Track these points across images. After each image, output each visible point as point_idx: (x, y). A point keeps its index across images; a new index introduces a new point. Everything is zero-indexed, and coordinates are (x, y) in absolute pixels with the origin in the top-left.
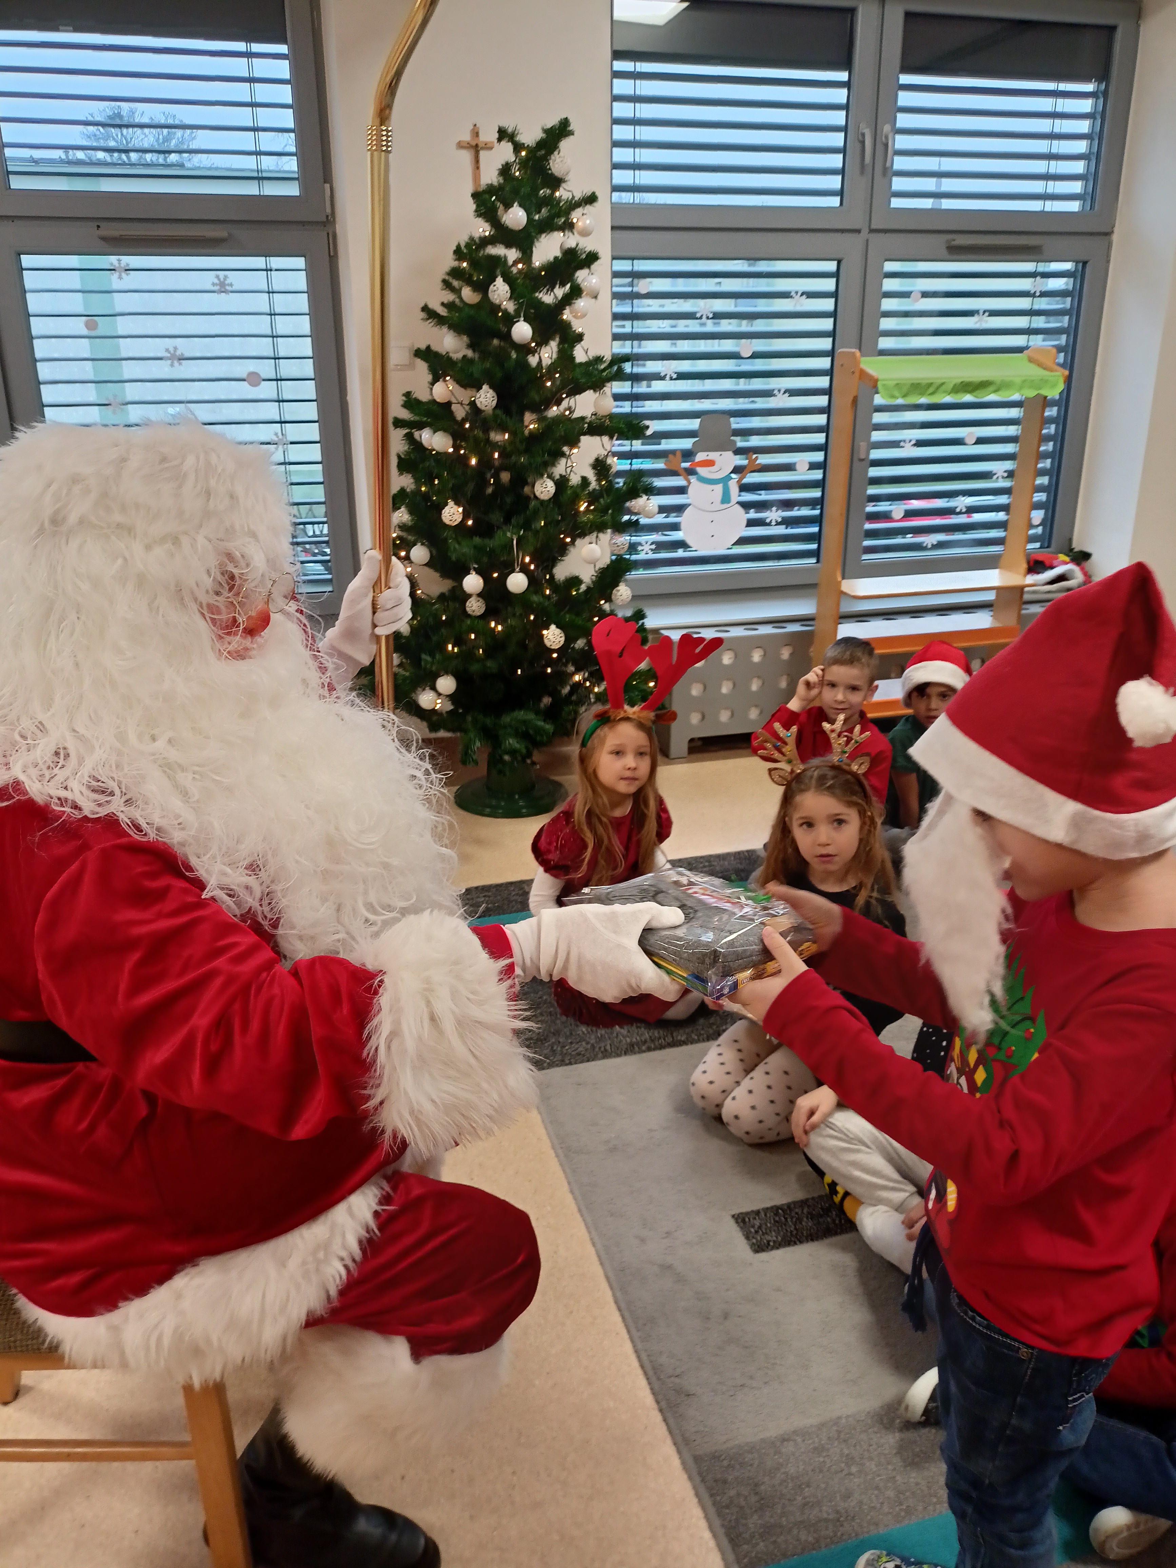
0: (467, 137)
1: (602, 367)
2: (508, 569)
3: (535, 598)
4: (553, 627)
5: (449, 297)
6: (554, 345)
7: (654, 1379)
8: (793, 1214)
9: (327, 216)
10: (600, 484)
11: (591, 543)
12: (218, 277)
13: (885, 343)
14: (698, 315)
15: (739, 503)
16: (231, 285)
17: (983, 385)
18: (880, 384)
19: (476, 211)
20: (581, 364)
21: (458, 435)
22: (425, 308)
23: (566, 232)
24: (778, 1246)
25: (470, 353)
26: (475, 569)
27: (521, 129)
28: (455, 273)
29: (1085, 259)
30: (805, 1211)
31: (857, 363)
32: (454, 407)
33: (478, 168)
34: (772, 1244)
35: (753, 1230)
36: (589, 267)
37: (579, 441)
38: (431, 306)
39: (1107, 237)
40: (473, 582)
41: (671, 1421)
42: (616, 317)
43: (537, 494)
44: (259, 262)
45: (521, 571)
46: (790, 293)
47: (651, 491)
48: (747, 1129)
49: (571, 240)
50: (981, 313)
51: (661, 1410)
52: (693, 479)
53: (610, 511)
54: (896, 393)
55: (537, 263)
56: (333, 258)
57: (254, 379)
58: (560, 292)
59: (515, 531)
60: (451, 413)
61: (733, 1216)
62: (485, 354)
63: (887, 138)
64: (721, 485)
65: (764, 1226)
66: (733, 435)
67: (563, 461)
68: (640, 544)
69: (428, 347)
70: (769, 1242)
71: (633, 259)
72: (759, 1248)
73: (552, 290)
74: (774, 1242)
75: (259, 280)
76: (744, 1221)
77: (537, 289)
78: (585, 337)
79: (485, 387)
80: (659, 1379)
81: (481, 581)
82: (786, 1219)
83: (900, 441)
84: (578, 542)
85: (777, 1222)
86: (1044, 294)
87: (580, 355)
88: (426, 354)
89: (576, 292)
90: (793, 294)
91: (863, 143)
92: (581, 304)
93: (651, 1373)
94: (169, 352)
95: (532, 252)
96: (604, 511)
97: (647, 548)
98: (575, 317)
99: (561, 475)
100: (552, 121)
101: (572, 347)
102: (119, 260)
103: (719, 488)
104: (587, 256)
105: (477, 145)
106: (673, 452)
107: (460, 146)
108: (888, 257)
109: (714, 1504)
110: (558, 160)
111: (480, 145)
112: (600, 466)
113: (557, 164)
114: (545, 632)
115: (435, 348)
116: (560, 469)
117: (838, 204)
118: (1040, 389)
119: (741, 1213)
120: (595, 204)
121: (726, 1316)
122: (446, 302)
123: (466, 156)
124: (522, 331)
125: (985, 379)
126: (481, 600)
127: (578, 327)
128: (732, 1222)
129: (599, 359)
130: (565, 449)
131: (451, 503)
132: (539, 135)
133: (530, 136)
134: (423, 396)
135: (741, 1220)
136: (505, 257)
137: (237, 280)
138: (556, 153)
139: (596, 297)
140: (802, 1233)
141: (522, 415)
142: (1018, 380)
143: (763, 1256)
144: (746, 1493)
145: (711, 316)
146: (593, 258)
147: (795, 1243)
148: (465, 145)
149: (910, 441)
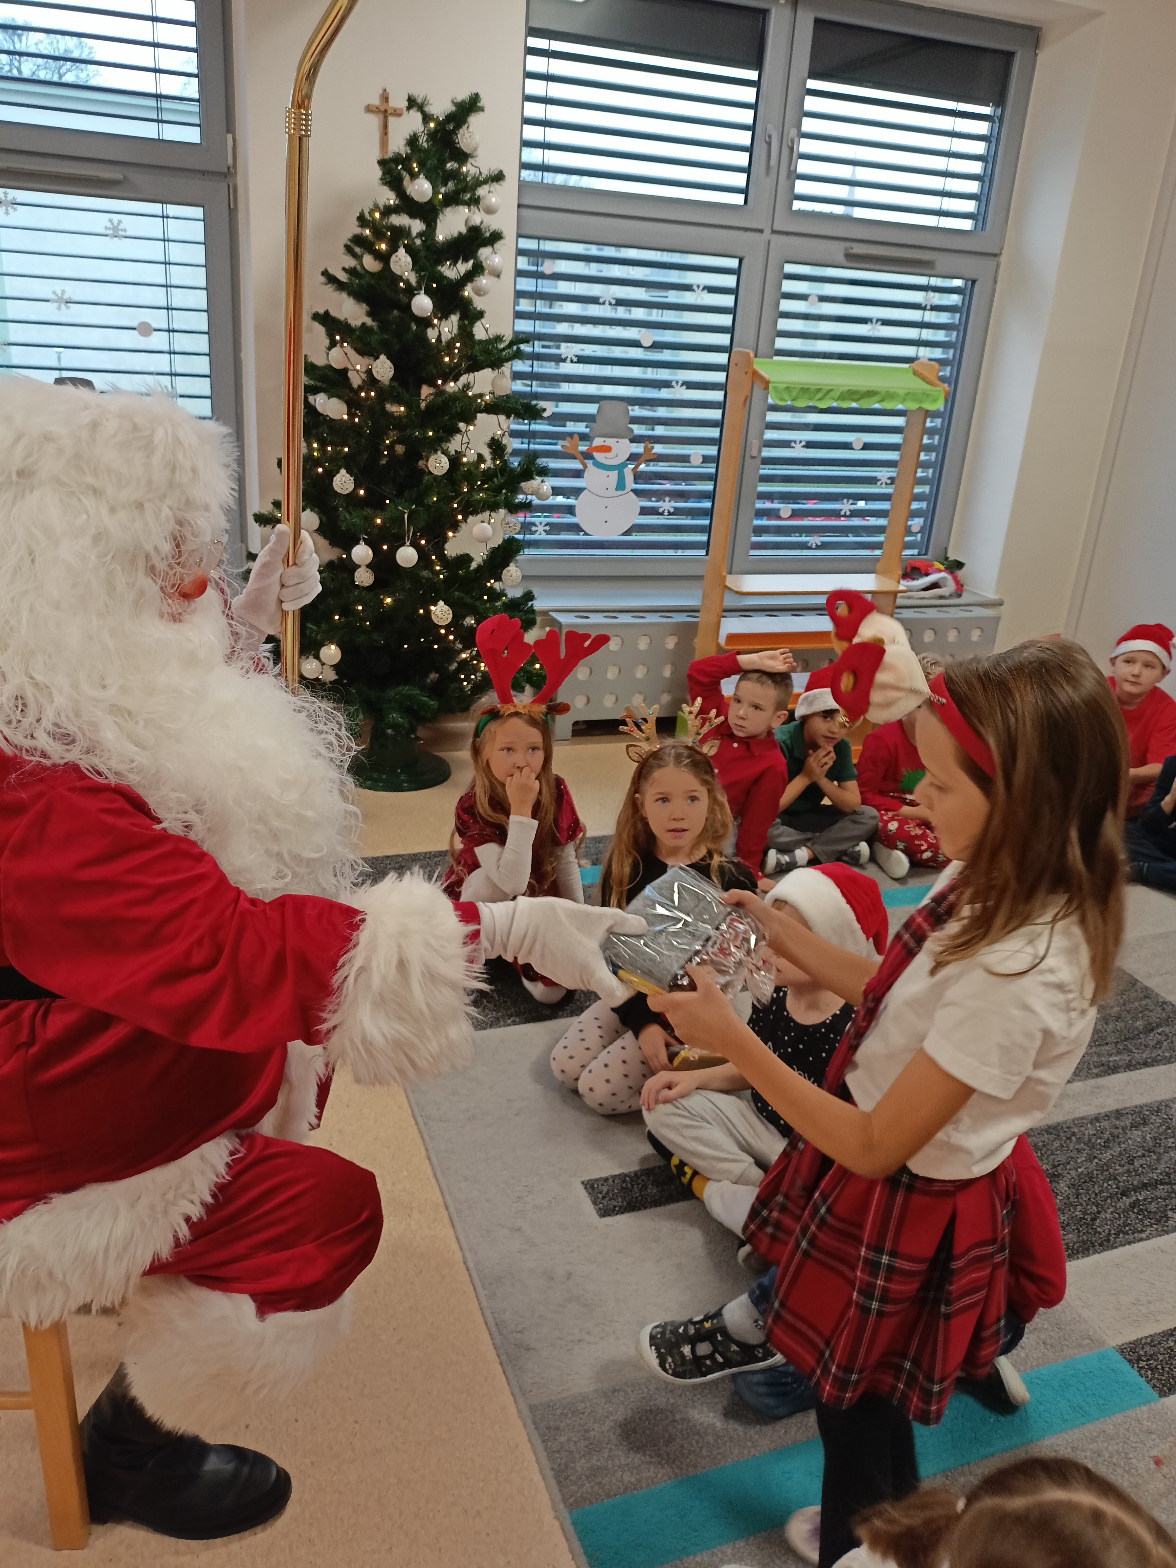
0: (376, 101)
1: (502, 346)
2: (398, 542)
3: (425, 573)
4: (441, 603)
5: (351, 262)
6: (454, 318)
7: (496, 1335)
8: (640, 1181)
9: (229, 168)
10: (494, 463)
11: (483, 522)
12: (111, 221)
13: (781, 343)
14: (601, 301)
15: (633, 490)
16: (125, 230)
17: (870, 394)
18: (770, 385)
19: (381, 179)
20: (481, 341)
21: (353, 404)
22: (325, 273)
23: (472, 207)
24: (623, 1210)
25: (369, 321)
26: (364, 540)
27: (431, 99)
28: (358, 240)
29: (974, 277)
30: (651, 1179)
31: (750, 363)
32: (350, 374)
33: (386, 134)
34: (617, 1209)
35: (600, 1196)
36: (492, 245)
37: (475, 418)
38: (331, 271)
39: (996, 259)
40: (362, 553)
41: (510, 1373)
42: (520, 294)
43: (431, 469)
44: (156, 208)
45: (411, 545)
46: (692, 286)
47: (544, 472)
48: (600, 1102)
49: (478, 218)
50: (874, 321)
51: (501, 1364)
52: (589, 463)
53: (504, 491)
54: (786, 396)
55: (440, 237)
56: (233, 211)
57: (145, 329)
58: (463, 267)
59: (407, 504)
60: (347, 379)
61: (583, 1183)
62: (384, 325)
63: (792, 142)
64: (616, 472)
65: (611, 1193)
66: (630, 423)
67: (458, 437)
68: (534, 524)
69: (327, 313)
70: (615, 1207)
71: (539, 238)
72: (604, 1213)
73: (455, 265)
74: (620, 1207)
75: (154, 227)
76: (592, 1187)
77: (441, 262)
78: (486, 315)
79: (383, 357)
80: (500, 1334)
81: (371, 552)
82: (633, 1186)
83: (791, 441)
84: (471, 519)
85: (624, 1188)
86: (935, 308)
87: (479, 332)
88: (325, 319)
89: (478, 269)
90: (695, 287)
91: (769, 144)
92: (483, 281)
93: (494, 1329)
94: (57, 295)
95: (436, 224)
96: (498, 491)
97: (541, 529)
98: (477, 294)
99: (456, 451)
100: (463, 95)
101: (472, 324)
102: (6, 194)
103: (614, 474)
104: (491, 235)
105: (386, 111)
106: (571, 435)
107: (369, 109)
108: (789, 259)
109: (546, 1449)
110: (467, 135)
111: (389, 111)
112: (496, 446)
113: (465, 138)
114: (432, 608)
115: (333, 313)
116: (455, 444)
117: (742, 203)
118: (921, 402)
119: (591, 1180)
120: (501, 182)
121: (569, 1276)
122: (347, 267)
123: (374, 121)
124: (422, 303)
125: (870, 389)
126: (370, 571)
127: (479, 303)
128: (581, 1188)
129: (499, 339)
130: (462, 425)
131: (343, 471)
132: (450, 108)
133: (440, 108)
134: (319, 361)
135: (590, 1186)
136: (410, 227)
137: (131, 225)
138: (465, 127)
139: (498, 276)
140: (647, 1199)
141: (420, 388)
142: (902, 392)
143: (608, 1220)
144: (576, 1439)
145: (613, 302)
146: (496, 237)
147: (639, 1209)
148: (374, 109)
149: (801, 442)
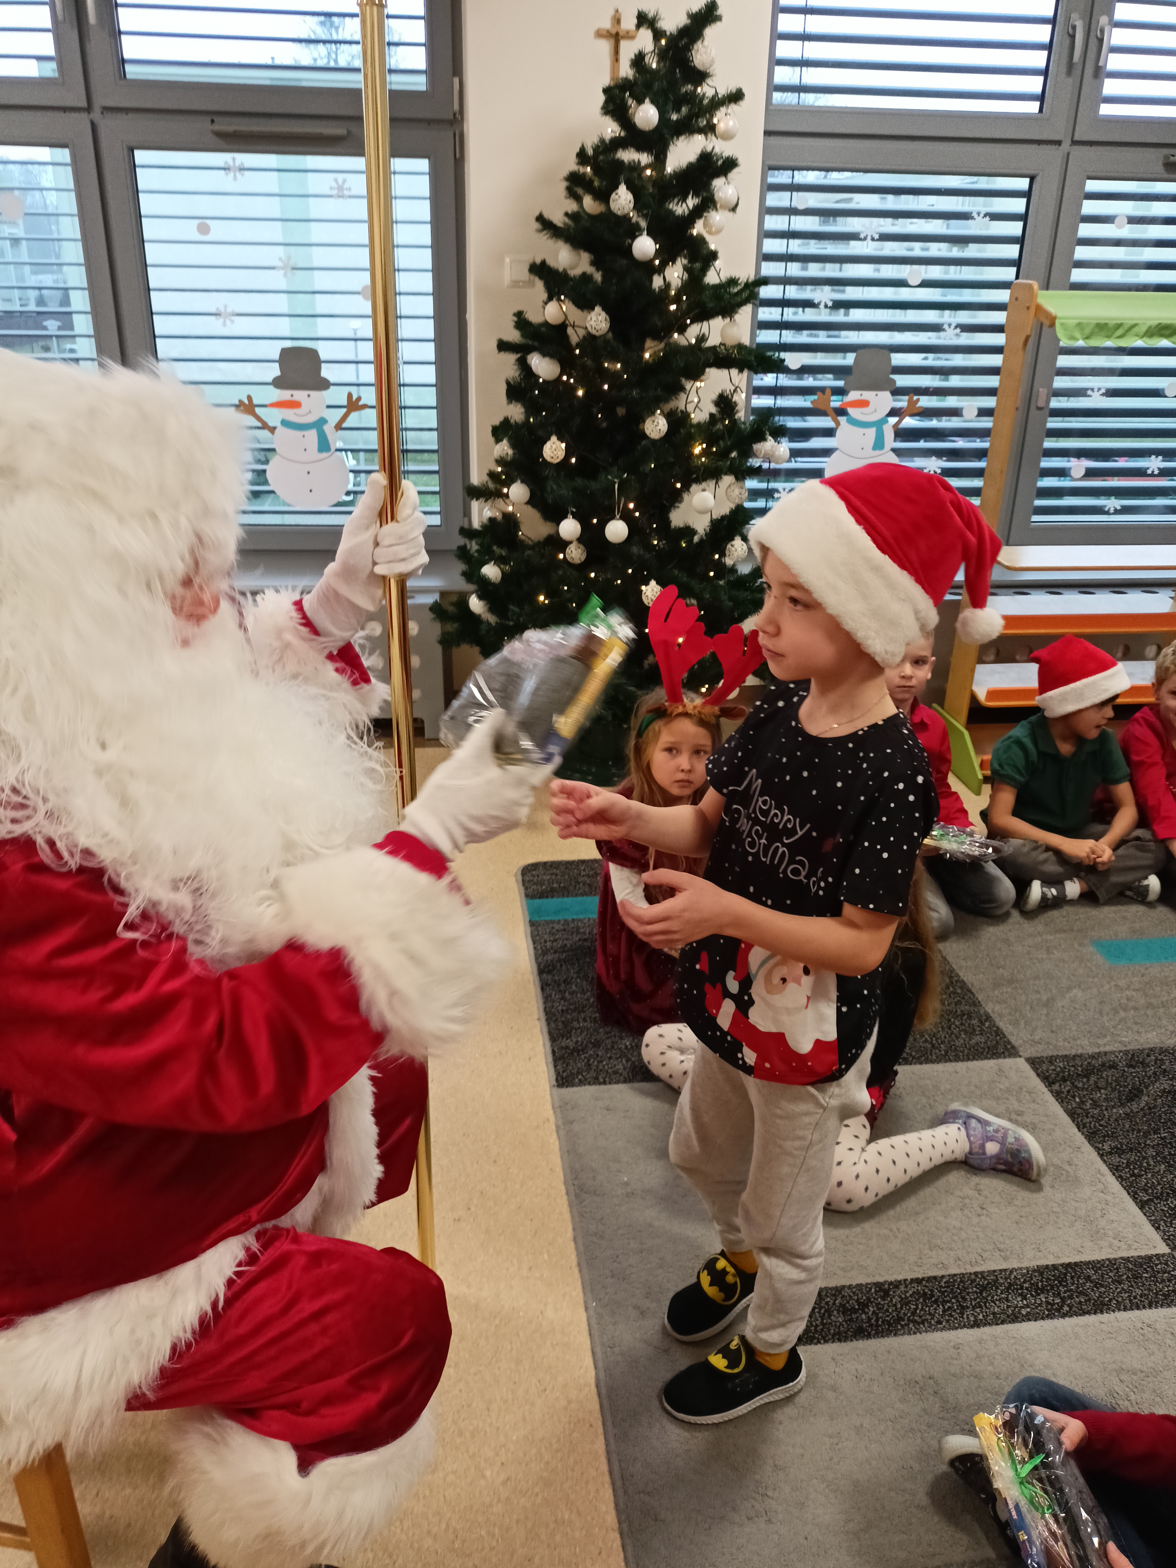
0: (606, 24)
1: (736, 290)
2: (607, 516)
3: (637, 548)
4: (653, 583)
5: (572, 206)
6: (682, 263)
9: (455, 114)
10: (722, 424)
11: (704, 490)
12: (336, 180)
13: (1078, 275)
14: (862, 236)
15: (893, 449)
16: (350, 189)
18: (1057, 322)
19: (603, 108)
20: (711, 287)
21: (566, 363)
22: (540, 219)
23: (709, 135)
25: (590, 270)
26: (572, 513)
27: (663, 14)
28: (578, 178)
31: (1032, 296)
32: (570, 331)
33: (617, 60)
37: (703, 372)
38: (546, 215)
40: (569, 528)
42: (767, 234)
43: (648, 432)
45: (622, 518)
46: (971, 213)
49: (710, 144)
52: (842, 420)
53: (734, 454)
54: (1077, 335)
55: (669, 169)
56: (459, 162)
58: (691, 202)
59: (617, 473)
60: (567, 337)
63: (1102, 31)
64: (874, 429)
66: (893, 373)
67: (683, 396)
69: (543, 262)
71: (793, 169)
73: (685, 200)
77: (668, 198)
78: (719, 255)
79: (598, 309)
81: (579, 527)
83: (1087, 389)
84: (694, 488)
87: (713, 276)
88: (542, 270)
89: (708, 203)
90: (975, 215)
91: (1073, 37)
92: (716, 217)
94: (283, 262)
95: (665, 156)
96: (723, 454)
98: (709, 233)
99: (682, 411)
101: (704, 267)
102: (234, 159)
103: (871, 432)
104: (724, 162)
105: (617, 34)
106: (822, 390)
107: (599, 34)
108: (1091, 175)
110: (702, 51)
111: (621, 34)
112: (725, 403)
113: (701, 55)
114: (643, 588)
115: (551, 263)
116: (676, 405)
117: (1036, 110)
120: (741, 103)
123: (605, 46)
124: (645, 246)
126: (582, 547)
127: (712, 242)
129: (733, 282)
130: (686, 382)
131: (554, 438)
132: (683, 21)
133: (674, 22)
134: (534, 317)
136: (639, 162)
137: (356, 184)
138: (700, 41)
139: (734, 209)
145: (877, 237)
146: (730, 164)
148: (605, 33)
149: (1099, 389)
